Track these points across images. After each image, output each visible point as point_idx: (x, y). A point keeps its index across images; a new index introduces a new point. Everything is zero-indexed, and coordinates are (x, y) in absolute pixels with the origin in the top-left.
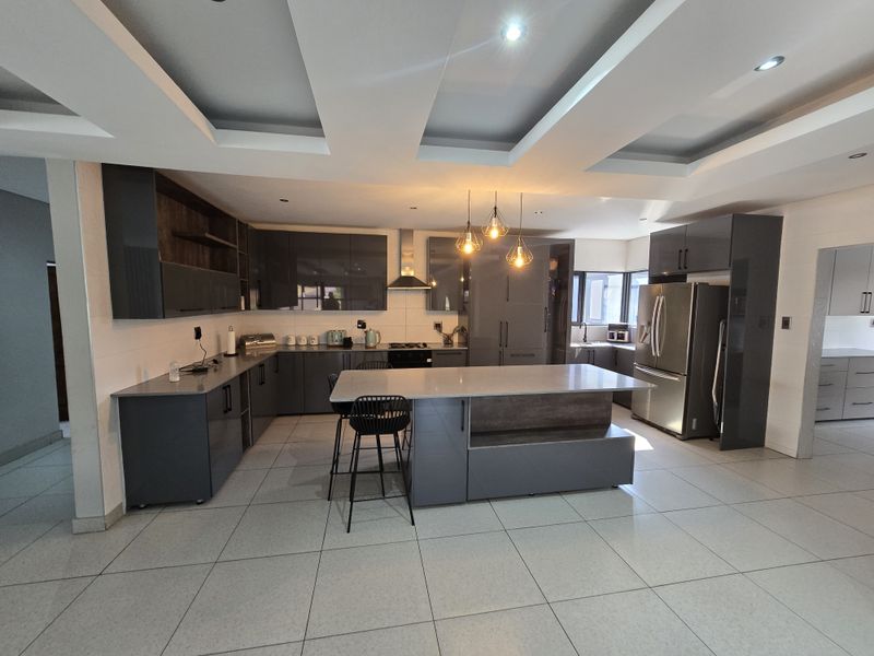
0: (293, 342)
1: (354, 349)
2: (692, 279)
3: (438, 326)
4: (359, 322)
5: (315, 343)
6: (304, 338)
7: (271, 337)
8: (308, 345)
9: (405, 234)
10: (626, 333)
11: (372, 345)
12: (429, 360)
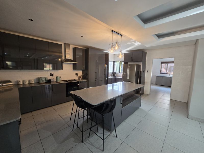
0: (21, 83)
1: (52, 83)
2: (129, 63)
3: (77, 74)
4: (51, 74)
5: (33, 82)
6: (28, 81)
7: (10, 82)
8: (29, 83)
9: (67, 45)
10: (116, 74)
11: (59, 81)
12: (78, 85)
